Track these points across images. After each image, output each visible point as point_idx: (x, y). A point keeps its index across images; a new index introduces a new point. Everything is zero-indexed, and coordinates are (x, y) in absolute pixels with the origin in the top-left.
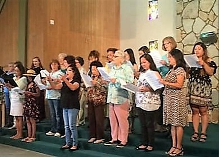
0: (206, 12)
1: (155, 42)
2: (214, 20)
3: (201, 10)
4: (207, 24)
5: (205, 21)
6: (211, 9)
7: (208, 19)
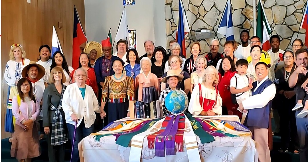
0: (197, 6)
1: (132, 32)
2: (204, 16)
3: (191, 3)
4: (197, 19)
5: (196, 16)
6: (202, 4)
7: (198, 13)
